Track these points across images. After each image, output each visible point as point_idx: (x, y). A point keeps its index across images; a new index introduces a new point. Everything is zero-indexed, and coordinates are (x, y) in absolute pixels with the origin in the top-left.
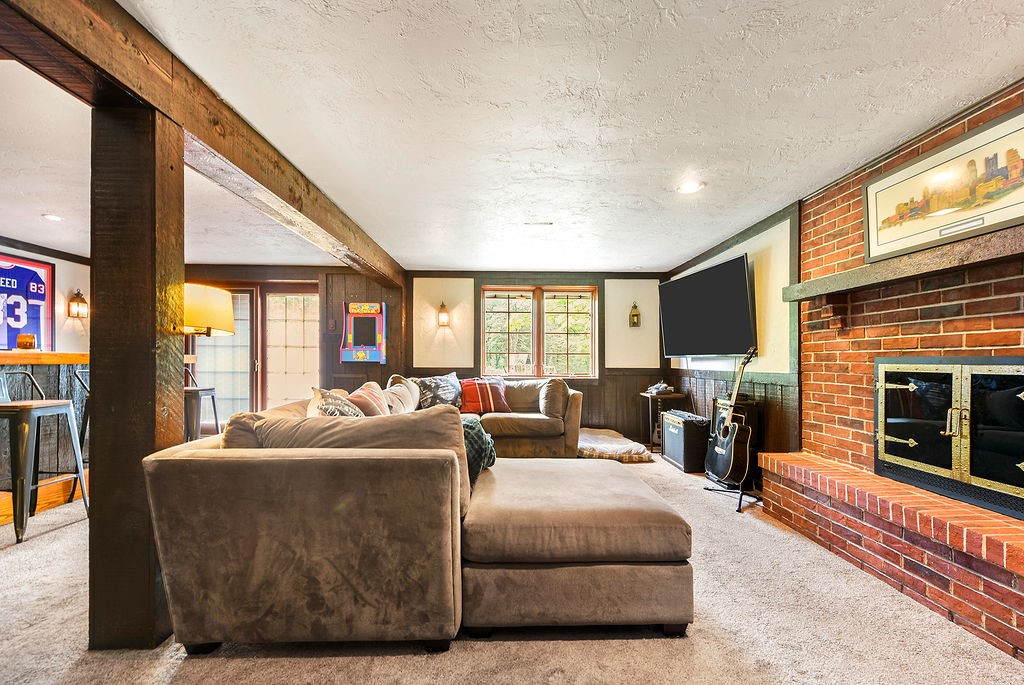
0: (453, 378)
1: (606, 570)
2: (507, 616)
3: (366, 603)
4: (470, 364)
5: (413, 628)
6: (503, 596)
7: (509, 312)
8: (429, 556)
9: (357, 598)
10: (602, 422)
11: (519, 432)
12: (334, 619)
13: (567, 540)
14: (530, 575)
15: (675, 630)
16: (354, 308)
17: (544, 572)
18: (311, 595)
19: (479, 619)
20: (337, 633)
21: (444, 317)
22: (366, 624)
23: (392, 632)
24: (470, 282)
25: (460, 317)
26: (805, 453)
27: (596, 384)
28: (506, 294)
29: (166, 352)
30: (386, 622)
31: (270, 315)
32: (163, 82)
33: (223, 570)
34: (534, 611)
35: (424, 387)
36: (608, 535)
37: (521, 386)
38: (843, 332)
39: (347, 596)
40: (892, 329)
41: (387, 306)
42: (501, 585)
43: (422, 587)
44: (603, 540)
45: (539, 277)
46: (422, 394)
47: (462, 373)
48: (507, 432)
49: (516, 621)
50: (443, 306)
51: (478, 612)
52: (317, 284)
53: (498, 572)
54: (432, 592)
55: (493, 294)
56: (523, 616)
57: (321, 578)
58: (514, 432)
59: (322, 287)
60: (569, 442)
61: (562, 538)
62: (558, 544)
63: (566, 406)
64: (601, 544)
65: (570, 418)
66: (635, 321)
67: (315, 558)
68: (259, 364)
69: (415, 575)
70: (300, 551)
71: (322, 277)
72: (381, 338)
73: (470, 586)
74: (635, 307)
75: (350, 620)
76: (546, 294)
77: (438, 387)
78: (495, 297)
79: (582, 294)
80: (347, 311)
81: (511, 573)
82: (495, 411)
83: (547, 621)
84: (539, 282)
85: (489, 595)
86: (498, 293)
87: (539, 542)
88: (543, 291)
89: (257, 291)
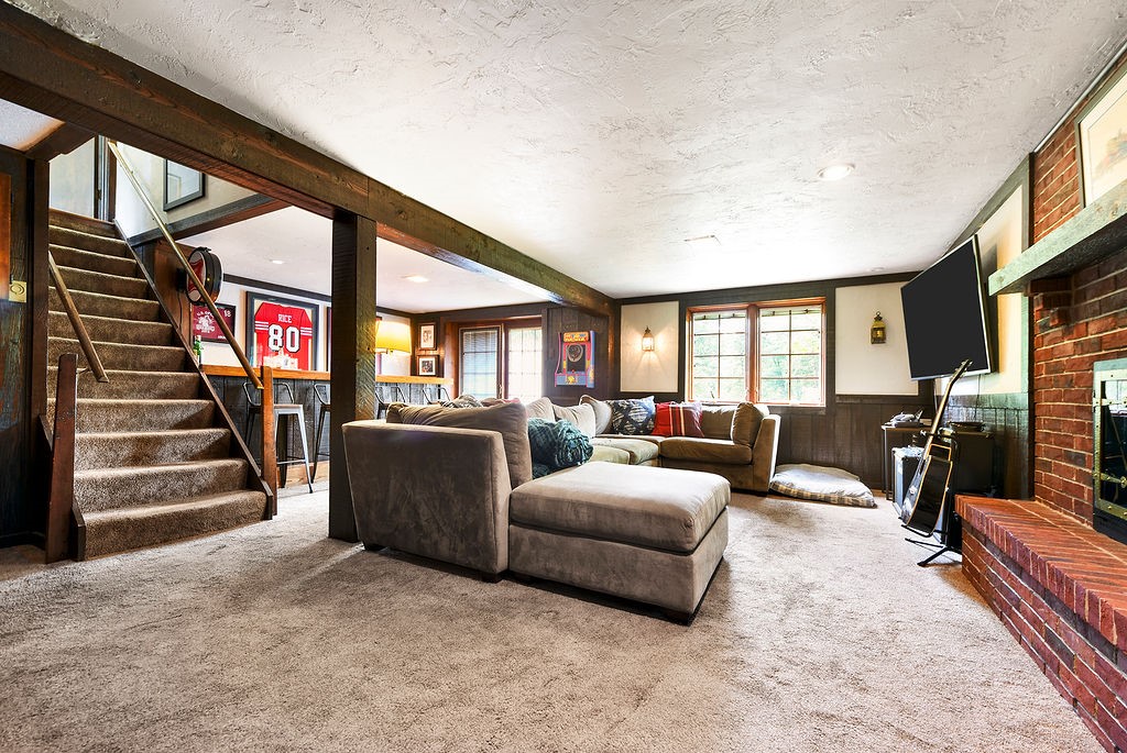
0: (649, 402)
1: (613, 548)
2: (535, 568)
3: (444, 534)
4: (674, 388)
5: (470, 559)
6: (534, 552)
7: (721, 333)
8: (478, 507)
9: (439, 529)
10: (832, 459)
11: (699, 456)
12: (428, 542)
13: (581, 515)
14: (554, 538)
15: (681, 617)
16: (568, 337)
17: (564, 538)
18: (417, 522)
19: (518, 567)
20: (429, 552)
21: (648, 342)
22: (444, 549)
23: (459, 558)
24: (675, 306)
25: (665, 341)
26: (1037, 502)
27: (823, 413)
28: (716, 315)
29: (363, 363)
30: (455, 550)
31: (511, 346)
32: (362, 196)
33: (375, 497)
34: (555, 568)
35: (616, 408)
36: (612, 516)
37: (719, 412)
38: (1067, 333)
39: (434, 527)
40: (1110, 320)
41: (596, 334)
42: (534, 542)
43: (474, 528)
44: (608, 520)
45: (751, 292)
46: (614, 415)
47: (660, 398)
48: (688, 456)
49: (542, 574)
50: (647, 331)
51: (518, 559)
52: (540, 318)
53: (531, 532)
54: (481, 534)
55: (702, 315)
56: (548, 571)
57: (421, 511)
58: (694, 456)
59: (544, 321)
60: (758, 473)
61: (577, 513)
62: (573, 517)
63: (755, 433)
64: (608, 524)
65: (760, 445)
66: (879, 336)
67: (418, 497)
68: (503, 387)
69: (470, 520)
70: (410, 492)
71: (545, 311)
72: (590, 364)
73: (513, 539)
74: (879, 318)
75: (436, 543)
76: (762, 312)
77: (629, 408)
78: (704, 319)
79: (809, 308)
80: (562, 340)
81: (540, 534)
82: (686, 436)
83: (566, 580)
84: (754, 299)
85: (525, 548)
86: (707, 315)
87: (559, 512)
88: (759, 308)
89: (502, 327)
